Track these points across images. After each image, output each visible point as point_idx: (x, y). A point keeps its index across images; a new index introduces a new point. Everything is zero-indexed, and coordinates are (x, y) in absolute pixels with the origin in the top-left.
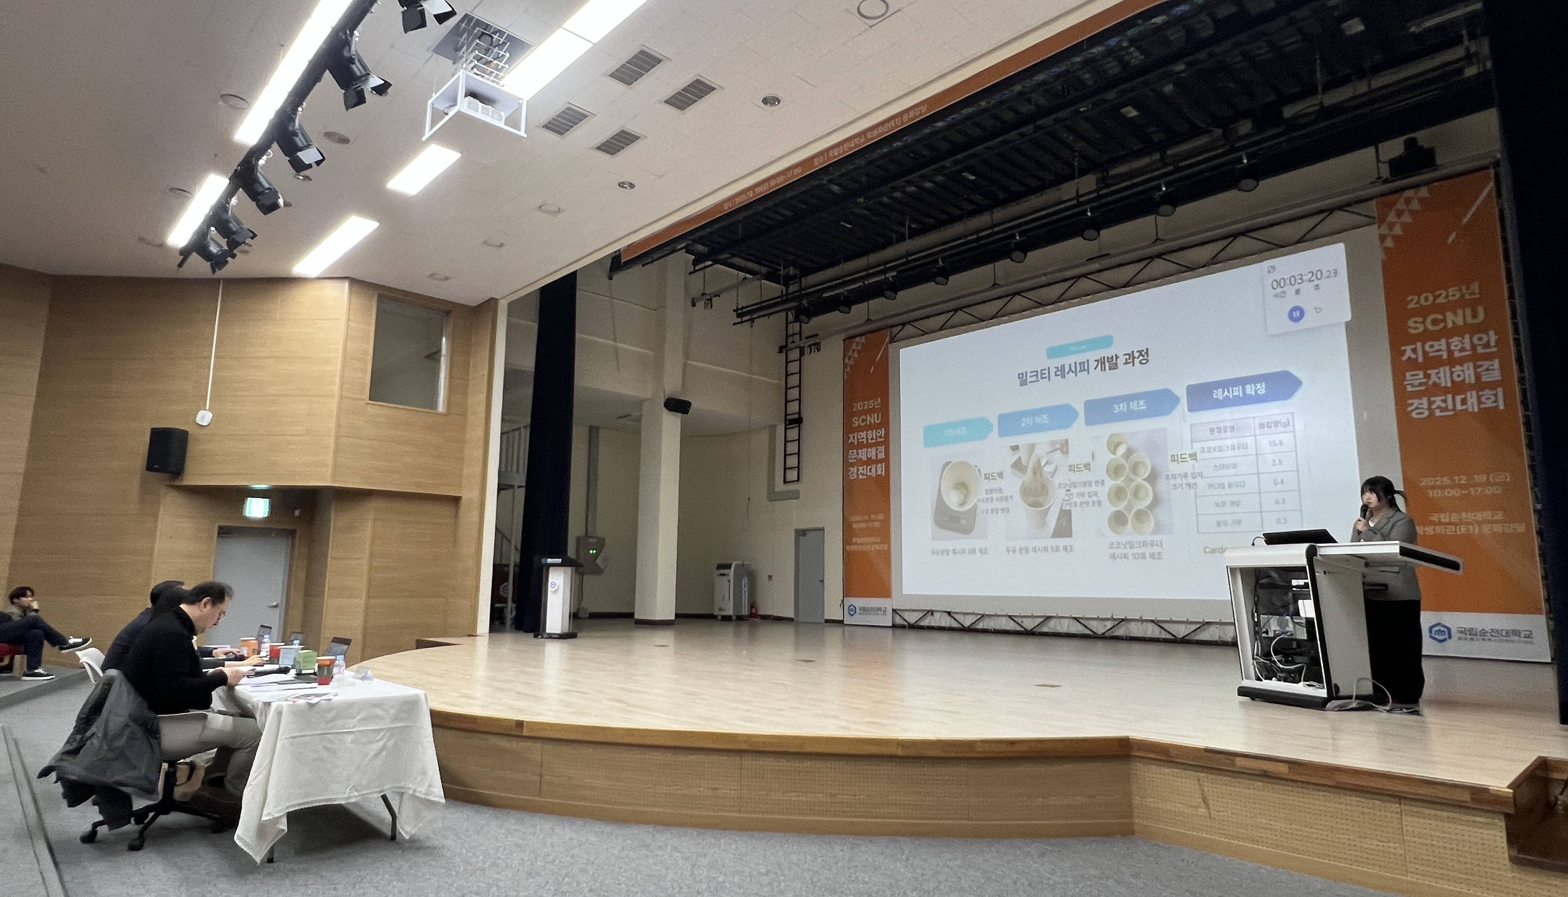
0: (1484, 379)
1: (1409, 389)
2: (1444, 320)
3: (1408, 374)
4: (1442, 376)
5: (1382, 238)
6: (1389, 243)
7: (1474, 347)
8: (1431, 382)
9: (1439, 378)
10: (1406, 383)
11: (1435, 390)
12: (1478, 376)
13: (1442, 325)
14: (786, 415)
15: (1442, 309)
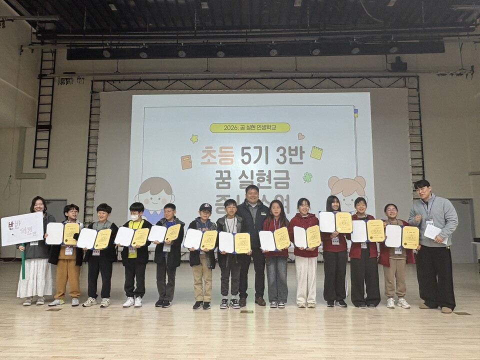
14: (38, 122)
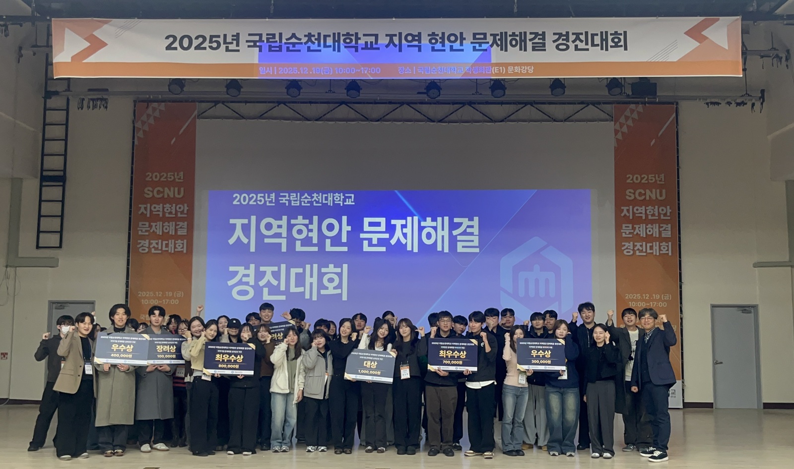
0: (663, 235)
1: (624, 235)
2: (645, 194)
3: (624, 225)
4: (641, 230)
5: (616, 132)
6: (620, 136)
7: (659, 214)
8: (635, 233)
9: (640, 231)
10: (622, 231)
11: (637, 238)
12: (660, 233)
13: (643, 197)
14: (42, 170)
15: (644, 186)
